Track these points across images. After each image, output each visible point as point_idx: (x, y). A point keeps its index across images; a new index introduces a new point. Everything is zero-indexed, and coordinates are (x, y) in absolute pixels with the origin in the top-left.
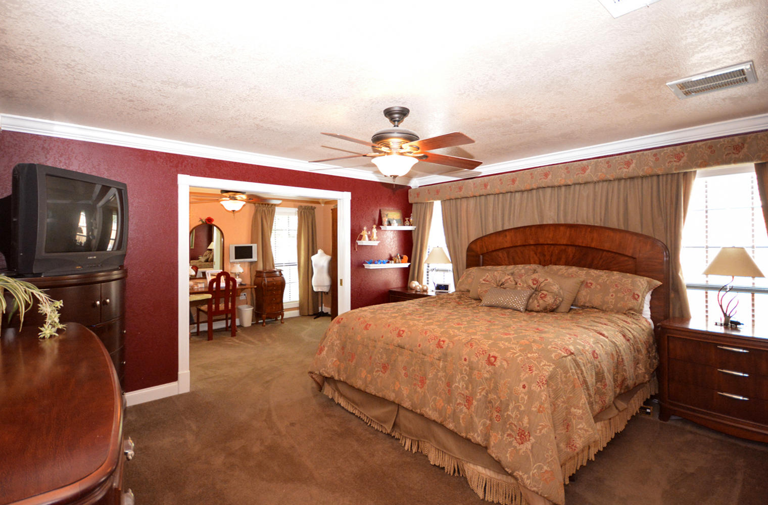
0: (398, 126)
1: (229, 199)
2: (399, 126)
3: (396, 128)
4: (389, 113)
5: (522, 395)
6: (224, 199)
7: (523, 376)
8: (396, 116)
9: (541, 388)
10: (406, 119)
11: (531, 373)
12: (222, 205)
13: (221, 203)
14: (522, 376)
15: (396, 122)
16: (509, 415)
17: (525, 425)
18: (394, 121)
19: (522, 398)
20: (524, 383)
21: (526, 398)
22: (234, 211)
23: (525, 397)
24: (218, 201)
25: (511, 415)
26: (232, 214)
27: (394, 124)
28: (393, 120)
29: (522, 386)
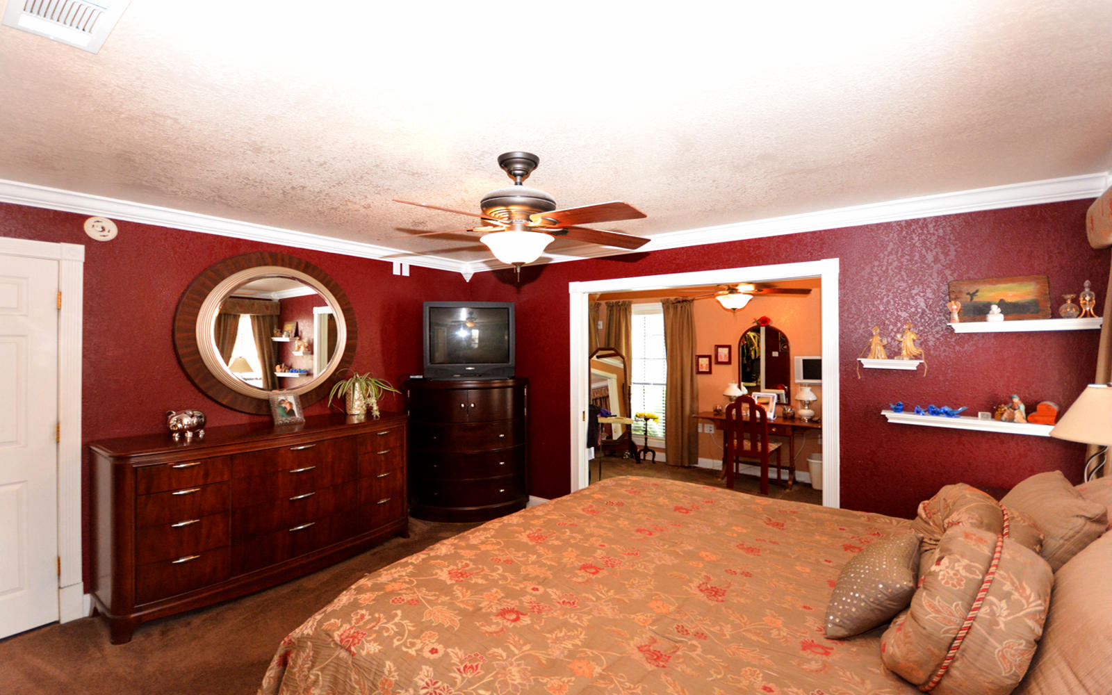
0: (521, 184)
1: (727, 292)
2: (523, 183)
3: (518, 187)
4: (506, 162)
5: (419, 646)
6: (721, 292)
7: (457, 654)
8: (519, 166)
9: (424, 688)
10: (533, 174)
11: (459, 670)
12: (718, 302)
13: (718, 298)
14: (457, 650)
15: (518, 178)
16: (393, 619)
17: (366, 645)
18: (515, 175)
19: (413, 645)
20: (441, 652)
21: (412, 652)
22: (734, 309)
23: (414, 649)
24: (713, 296)
25: (393, 622)
26: (732, 314)
27: (515, 180)
28: (512, 174)
29: (435, 647)
